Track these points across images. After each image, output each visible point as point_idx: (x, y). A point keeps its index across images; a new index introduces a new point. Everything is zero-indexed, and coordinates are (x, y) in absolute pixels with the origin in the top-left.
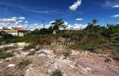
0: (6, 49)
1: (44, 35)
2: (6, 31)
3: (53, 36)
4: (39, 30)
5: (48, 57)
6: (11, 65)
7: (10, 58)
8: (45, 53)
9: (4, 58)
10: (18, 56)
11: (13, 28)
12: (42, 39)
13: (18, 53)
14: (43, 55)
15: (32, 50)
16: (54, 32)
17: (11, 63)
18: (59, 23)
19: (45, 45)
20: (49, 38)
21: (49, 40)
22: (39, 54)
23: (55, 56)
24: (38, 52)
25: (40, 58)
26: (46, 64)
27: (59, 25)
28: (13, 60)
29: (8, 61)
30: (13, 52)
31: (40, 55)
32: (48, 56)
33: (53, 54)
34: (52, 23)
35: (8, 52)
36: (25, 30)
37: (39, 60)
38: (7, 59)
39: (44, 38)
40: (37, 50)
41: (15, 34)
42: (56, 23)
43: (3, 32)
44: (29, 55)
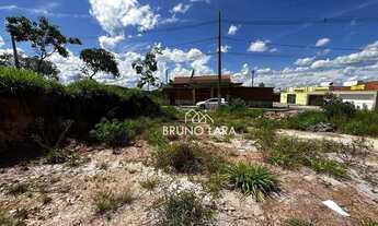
0: (329, 147)
6: (330, 204)
7: (334, 182)
11: (360, 83)
17: (334, 199)
28: (341, 192)
29: (328, 186)
30: (348, 164)
35: (331, 156)
38: (326, 178)
43: (330, 96)
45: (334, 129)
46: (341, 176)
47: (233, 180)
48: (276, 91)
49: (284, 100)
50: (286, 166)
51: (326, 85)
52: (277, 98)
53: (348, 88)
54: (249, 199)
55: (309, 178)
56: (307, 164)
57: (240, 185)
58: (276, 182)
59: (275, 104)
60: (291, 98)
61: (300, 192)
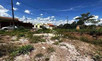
0: (43, 36)
1: (67, 30)
2: (44, 25)
3: (77, 31)
4: (63, 25)
5: (69, 52)
6: (44, 48)
7: (44, 43)
8: (67, 47)
9: (42, 42)
10: (48, 42)
12: (65, 33)
13: (48, 41)
14: (64, 47)
15: (57, 40)
16: (78, 28)
17: (44, 46)
18: (86, 18)
19: (67, 39)
20: (72, 33)
21: (72, 34)
22: (61, 45)
23: (77, 53)
24: (61, 43)
25: (62, 50)
26: (67, 58)
27: (85, 20)
29: (43, 44)
30: (46, 39)
31: (62, 47)
32: (70, 50)
33: (75, 50)
34: (76, 19)
36: (54, 25)
37: (61, 51)
38: (43, 43)
39: (67, 32)
40: (60, 42)
41: (48, 27)
42: (81, 18)
43: (43, 26)
44: (54, 44)
45: (44, 33)
46: (45, 41)
47: (20, 52)
48: (33, 24)
49: (35, 27)
50: (35, 43)
51: (43, 24)
52: (33, 26)
53: (46, 25)
54: (26, 55)
55: (40, 44)
56: (39, 41)
57: (22, 53)
58: (33, 47)
59: (33, 28)
60: (37, 26)
61: (38, 47)
